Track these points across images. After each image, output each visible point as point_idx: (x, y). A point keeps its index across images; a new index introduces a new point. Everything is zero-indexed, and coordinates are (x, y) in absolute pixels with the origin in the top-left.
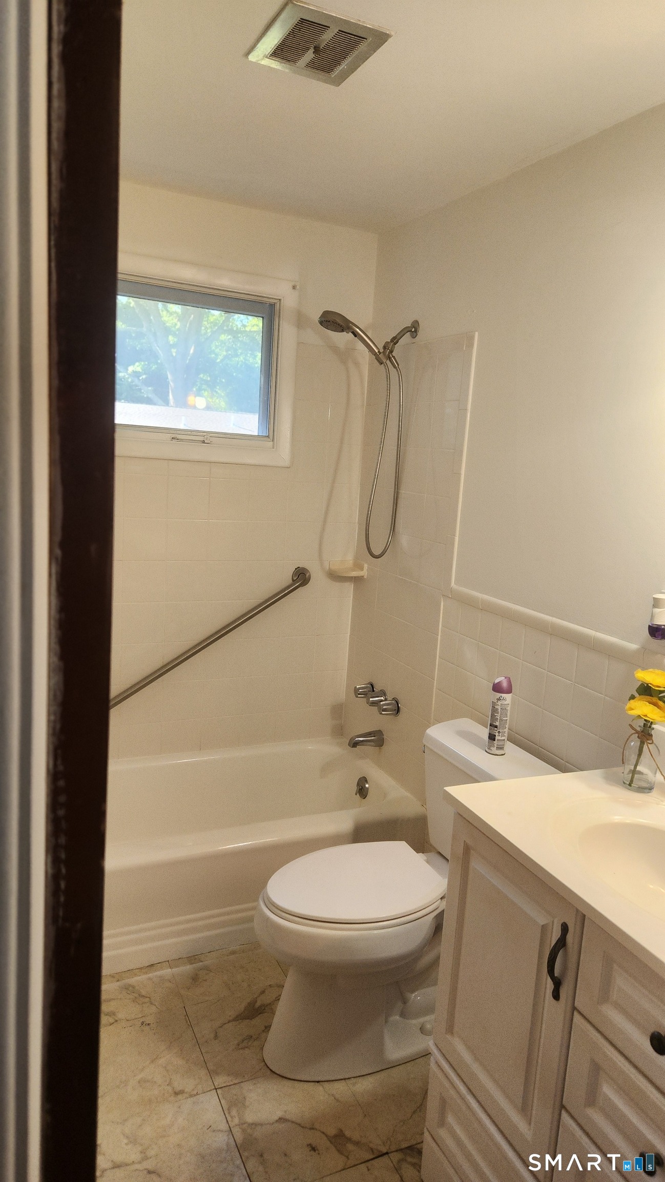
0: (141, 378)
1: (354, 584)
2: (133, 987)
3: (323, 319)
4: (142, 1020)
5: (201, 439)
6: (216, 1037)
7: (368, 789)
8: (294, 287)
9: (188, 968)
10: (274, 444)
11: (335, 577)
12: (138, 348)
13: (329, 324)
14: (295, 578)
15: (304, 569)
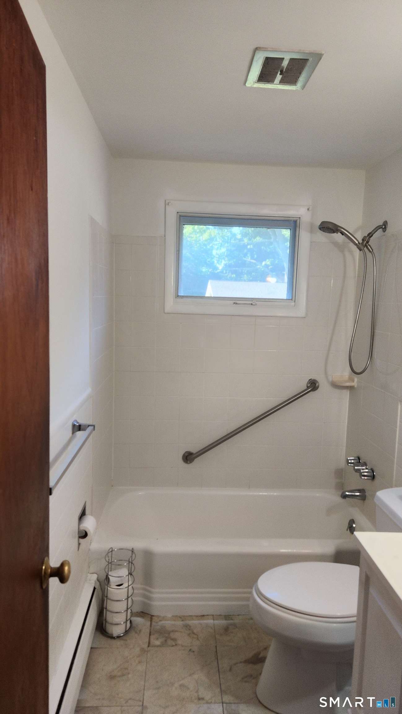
0: (269, 268)
1: (350, 390)
2: (190, 627)
3: (321, 227)
4: (190, 648)
5: (251, 302)
6: (230, 670)
7: (355, 527)
8: (308, 209)
9: (224, 622)
10: (295, 304)
11: (336, 386)
12: (268, 251)
13: (324, 229)
14: (309, 385)
15: (314, 380)
